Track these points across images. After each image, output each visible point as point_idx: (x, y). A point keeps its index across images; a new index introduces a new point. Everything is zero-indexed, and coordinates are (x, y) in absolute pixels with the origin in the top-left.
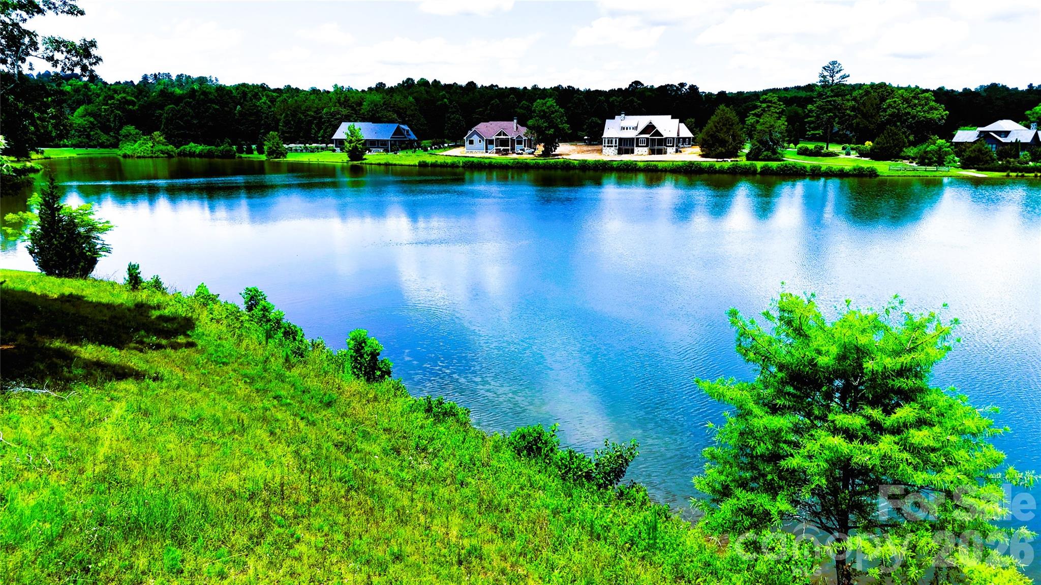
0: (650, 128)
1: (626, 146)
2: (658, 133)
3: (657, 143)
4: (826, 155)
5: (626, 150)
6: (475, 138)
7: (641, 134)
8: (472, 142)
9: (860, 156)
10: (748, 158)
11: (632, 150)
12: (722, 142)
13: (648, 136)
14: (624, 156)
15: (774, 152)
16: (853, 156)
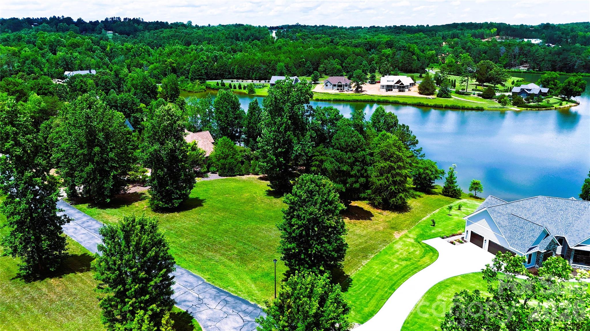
0: (399, 82)
1: (389, 88)
2: (402, 84)
3: (402, 87)
4: (466, 95)
5: (389, 90)
6: (328, 84)
7: (396, 83)
8: (327, 86)
9: (478, 96)
10: (437, 96)
11: (392, 90)
12: (428, 89)
13: (398, 85)
14: (389, 92)
15: (447, 95)
16: (476, 96)
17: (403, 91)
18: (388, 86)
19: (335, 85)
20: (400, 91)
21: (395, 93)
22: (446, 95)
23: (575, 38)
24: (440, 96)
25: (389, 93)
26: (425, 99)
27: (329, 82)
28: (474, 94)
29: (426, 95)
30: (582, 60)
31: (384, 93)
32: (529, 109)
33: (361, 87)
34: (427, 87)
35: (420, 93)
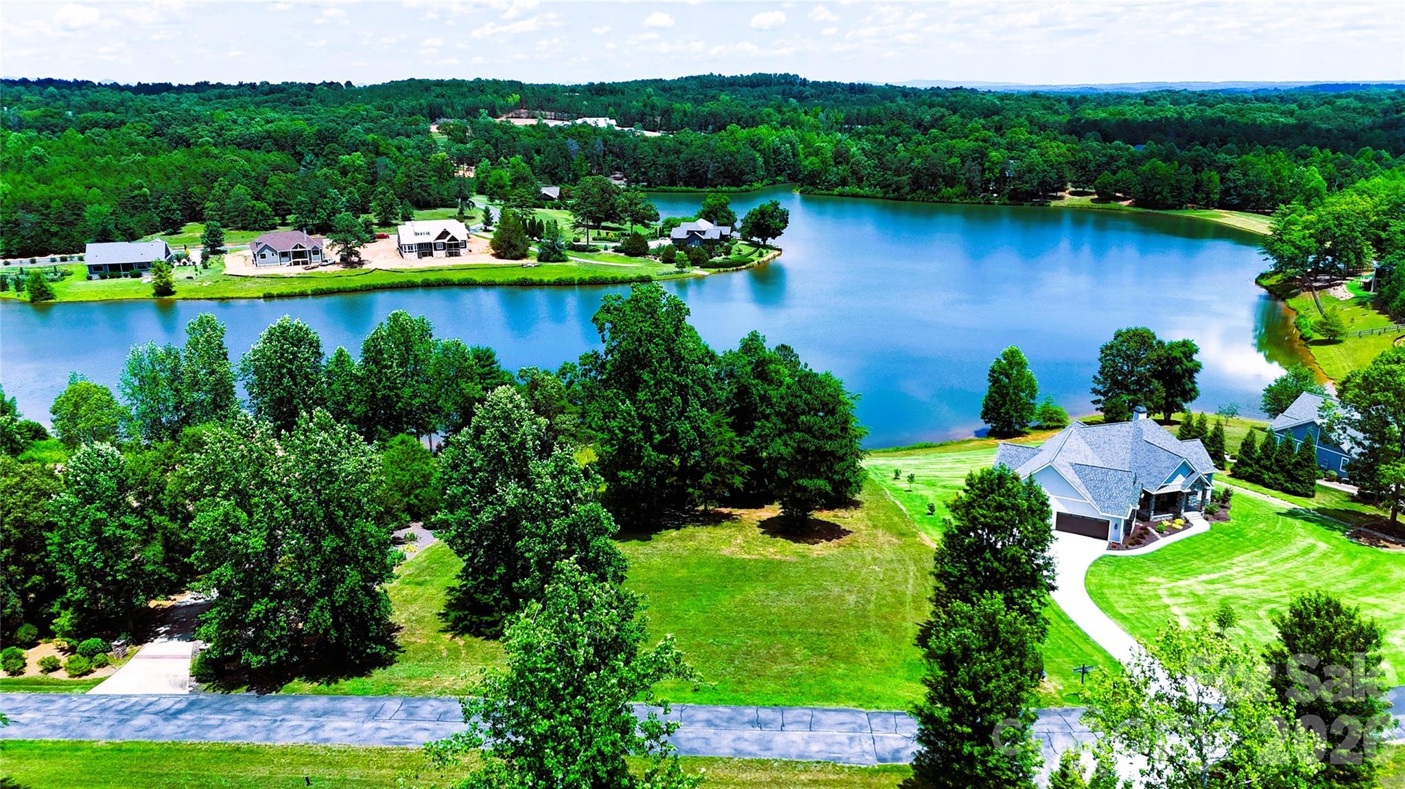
0: (445, 234)
1: (425, 250)
2: (453, 238)
3: (452, 246)
4: (591, 251)
5: (425, 255)
6: (267, 252)
7: (437, 239)
8: (263, 256)
9: (615, 251)
10: (539, 260)
11: (431, 254)
12: (515, 247)
13: (445, 241)
14: (425, 259)
15: (560, 255)
16: (610, 251)
17: (457, 254)
18: (420, 245)
19: (284, 255)
20: (451, 255)
21: (439, 260)
22: (556, 256)
23: (669, 115)
24: (543, 258)
25: (427, 262)
26: (511, 269)
27: (266, 247)
28: (606, 249)
29: (512, 258)
30: (718, 162)
31: (413, 262)
32: (722, 269)
33: (357, 254)
34: (513, 241)
35: (498, 256)
